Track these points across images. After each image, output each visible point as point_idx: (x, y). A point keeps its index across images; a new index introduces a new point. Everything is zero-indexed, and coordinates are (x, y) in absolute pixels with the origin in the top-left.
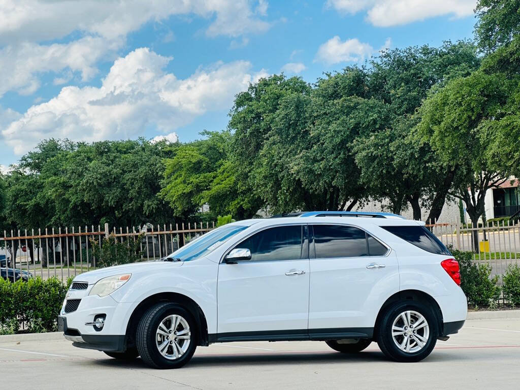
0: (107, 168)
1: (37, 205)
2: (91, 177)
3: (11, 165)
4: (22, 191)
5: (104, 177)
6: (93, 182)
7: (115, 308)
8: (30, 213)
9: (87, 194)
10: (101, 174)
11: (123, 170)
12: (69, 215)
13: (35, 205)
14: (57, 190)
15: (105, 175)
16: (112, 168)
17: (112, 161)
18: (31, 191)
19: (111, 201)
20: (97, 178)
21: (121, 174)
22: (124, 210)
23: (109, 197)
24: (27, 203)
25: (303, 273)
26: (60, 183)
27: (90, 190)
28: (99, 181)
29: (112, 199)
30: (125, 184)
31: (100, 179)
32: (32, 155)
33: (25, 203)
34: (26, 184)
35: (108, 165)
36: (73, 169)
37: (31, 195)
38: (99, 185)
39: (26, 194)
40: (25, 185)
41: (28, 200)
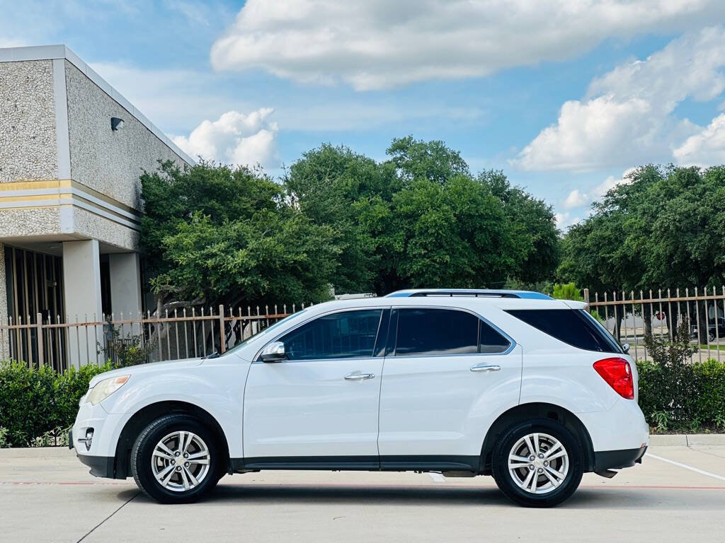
0: (691, 206)
1: (624, 257)
2: (666, 218)
3: (595, 204)
4: (604, 238)
5: (686, 218)
6: (668, 226)
7: (104, 421)
8: (618, 269)
9: (664, 242)
10: (680, 214)
11: (715, 208)
12: (664, 272)
13: (621, 258)
14: (637, 238)
15: (687, 215)
16: (698, 205)
17: (701, 195)
18: (616, 239)
19: (695, 252)
20: (675, 220)
21: (712, 213)
22: (715, 264)
23: (693, 246)
24: (611, 255)
25: (369, 377)
26: (641, 228)
27: (668, 238)
28: (678, 224)
29: (697, 248)
30: (716, 228)
31: (680, 221)
32: (621, 189)
33: (608, 255)
34: (610, 228)
35: (693, 201)
36: (644, 209)
37: (617, 244)
38: (678, 229)
39: (610, 243)
40: (609, 230)
41: (613, 250)
